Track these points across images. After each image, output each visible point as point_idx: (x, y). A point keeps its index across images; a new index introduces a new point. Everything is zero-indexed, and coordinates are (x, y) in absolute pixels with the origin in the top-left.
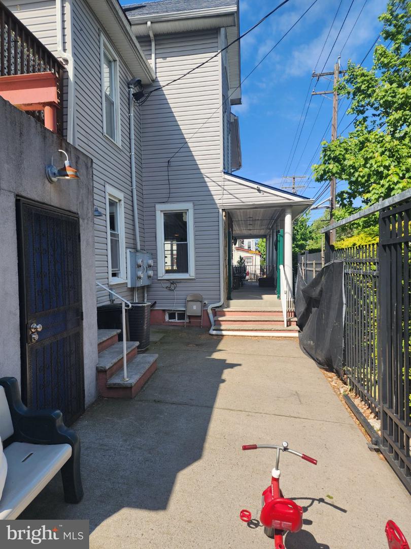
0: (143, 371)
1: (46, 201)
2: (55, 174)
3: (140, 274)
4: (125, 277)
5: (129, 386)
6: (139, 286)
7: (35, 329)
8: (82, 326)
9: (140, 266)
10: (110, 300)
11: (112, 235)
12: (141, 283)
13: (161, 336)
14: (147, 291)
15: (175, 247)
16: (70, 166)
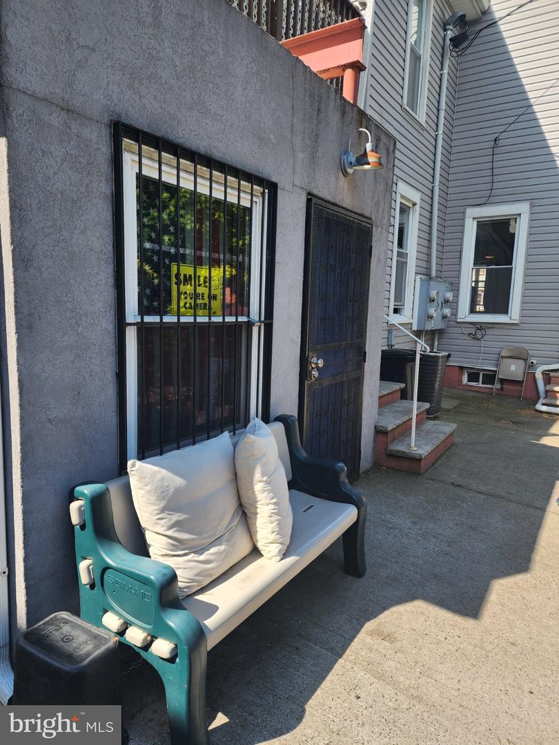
0: (436, 443)
1: (337, 201)
2: (351, 163)
3: (432, 311)
4: (410, 315)
5: (418, 458)
6: (430, 329)
7: (315, 364)
8: (364, 368)
9: (433, 301)
10: (388, 345)
11: (399, 254)
12: (431, 326)
13: (456, 403)
14: (439, 338)
15: (483, 277)
16: (372, 151)
